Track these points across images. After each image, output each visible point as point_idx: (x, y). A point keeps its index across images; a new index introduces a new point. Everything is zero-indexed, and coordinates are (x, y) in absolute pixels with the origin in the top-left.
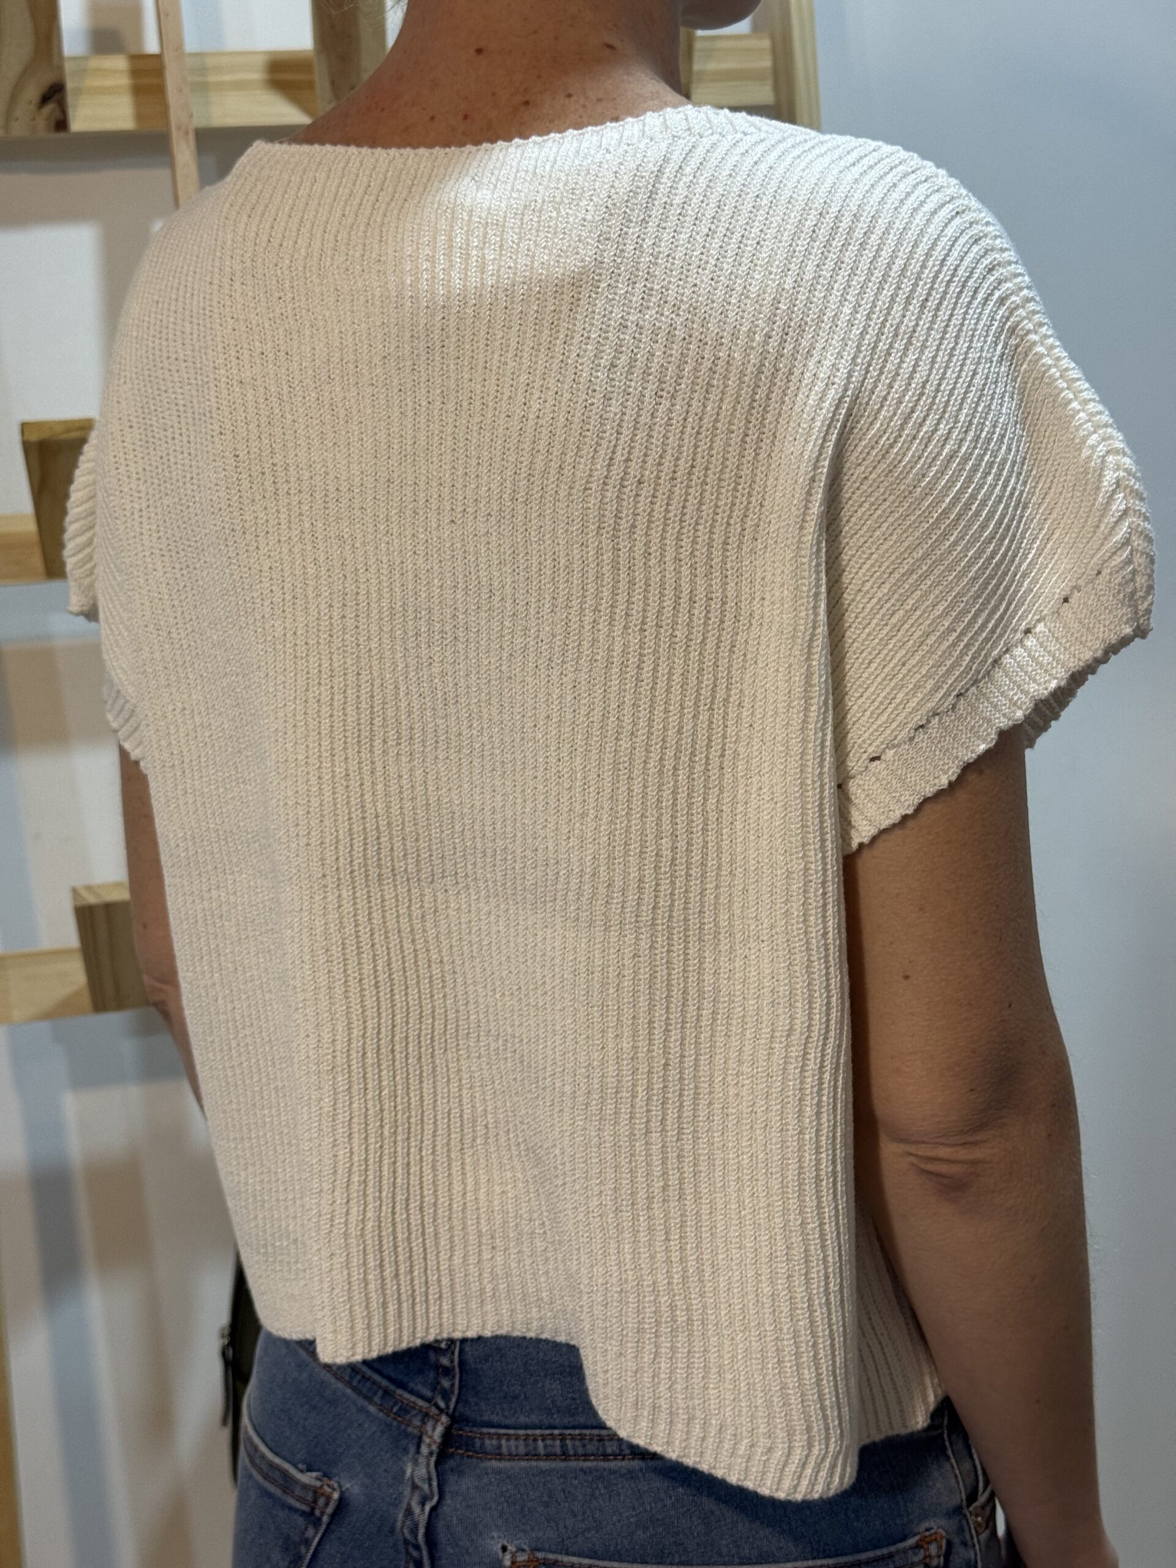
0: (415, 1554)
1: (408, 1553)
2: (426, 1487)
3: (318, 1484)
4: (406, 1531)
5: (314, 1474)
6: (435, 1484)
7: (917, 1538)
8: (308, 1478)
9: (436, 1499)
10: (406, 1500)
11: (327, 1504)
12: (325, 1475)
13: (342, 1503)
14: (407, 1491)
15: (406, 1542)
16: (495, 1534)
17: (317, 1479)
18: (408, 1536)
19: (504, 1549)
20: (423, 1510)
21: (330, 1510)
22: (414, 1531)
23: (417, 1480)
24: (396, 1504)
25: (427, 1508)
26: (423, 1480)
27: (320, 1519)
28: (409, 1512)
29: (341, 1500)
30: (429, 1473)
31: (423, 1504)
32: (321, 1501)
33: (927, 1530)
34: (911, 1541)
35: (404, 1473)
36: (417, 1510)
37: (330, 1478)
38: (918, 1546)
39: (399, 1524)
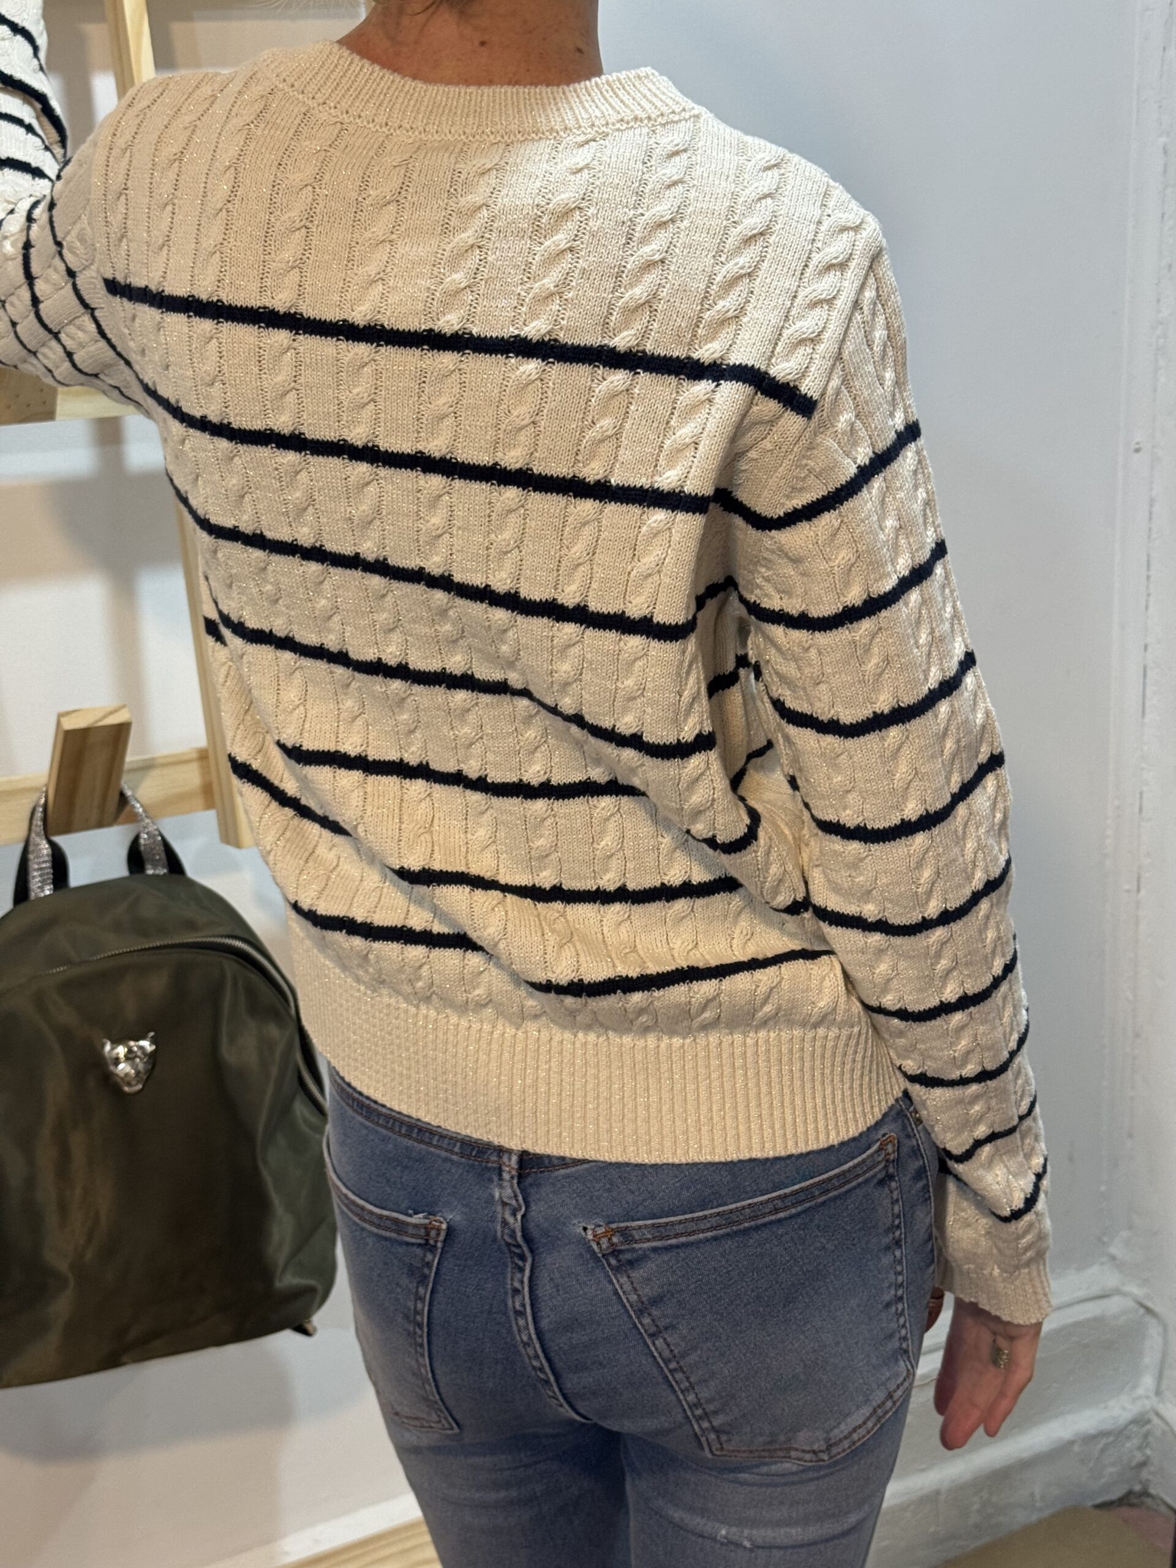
0: (518, 1251)
1: (511, 1251)
2: (514, 1202)
3: (427, 1221)
4: (506, 1238)
5: (421, 1215)
6: (520, 1198)
7: (878, 1144)
8: (418, 1219)
9: (523, 1209)
10: (500, 1216)
11: (438, 1235)
12: (430, 1214)
13: (450, 1231)
14: (499, 1208)
15: (508, 1244)
16: (575, 1222)
17: (425, 1218)
18: (509, 1240)
19: (585, 1229)
20: (516, 1220)
21: (442, 1238)
22: (513, 1234)
23: (505, 1200)
24: (493, 1219)
25: (519, 1217)
26: (510, 1198)
27: (435, 1246)
28: (505, 1223)
29: (449, 1228)
30: (514, 1192)
31: (514, 1214)
32: (433, 1233)
33: (884, 1135)
34: (875, 1147)
35: (493, 1197)
36: (511, 1220)
37: (434, 1215)
38: (880, 1149)
39: (499, 1234)
